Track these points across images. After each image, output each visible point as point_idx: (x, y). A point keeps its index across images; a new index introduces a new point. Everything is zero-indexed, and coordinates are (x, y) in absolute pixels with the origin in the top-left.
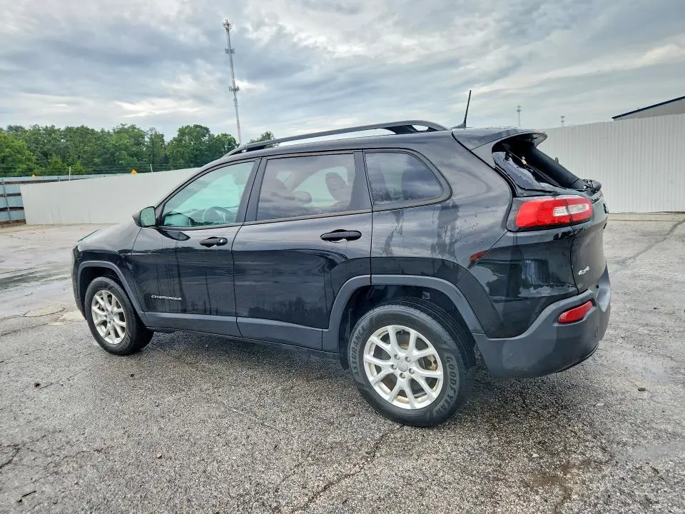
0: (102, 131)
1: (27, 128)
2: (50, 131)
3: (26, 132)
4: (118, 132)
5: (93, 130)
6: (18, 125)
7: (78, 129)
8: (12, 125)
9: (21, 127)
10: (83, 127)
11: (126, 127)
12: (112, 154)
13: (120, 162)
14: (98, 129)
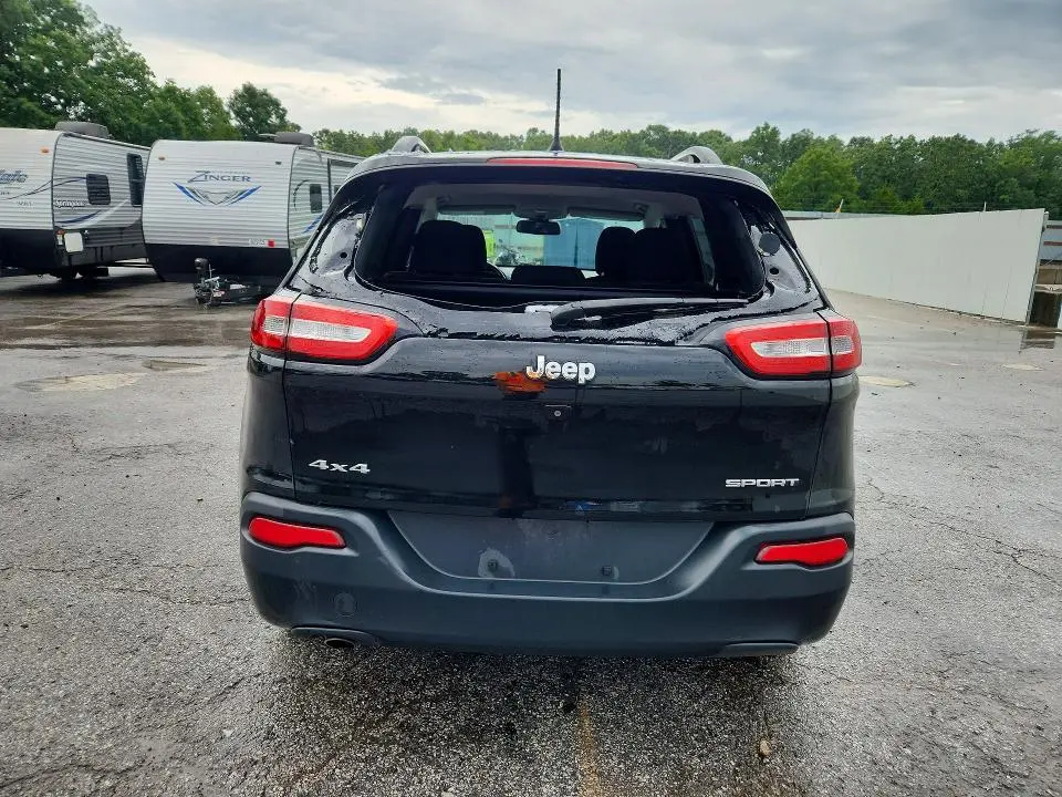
0: (990, 143)
1: (877, 141)
2: (908, 145)
3: (872, 146)
4: (1017, 145)
5: (972, 142)
6: (866, 136)
7: (948, 140)
8: (858, 136)
9: (868, 139)
10: (957, 137)
11: (1036, 135)
12: (992, 184)
13: (1002, 197)
14: (982, 140)
